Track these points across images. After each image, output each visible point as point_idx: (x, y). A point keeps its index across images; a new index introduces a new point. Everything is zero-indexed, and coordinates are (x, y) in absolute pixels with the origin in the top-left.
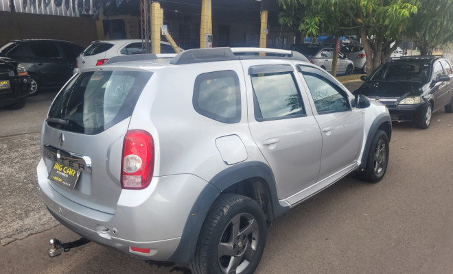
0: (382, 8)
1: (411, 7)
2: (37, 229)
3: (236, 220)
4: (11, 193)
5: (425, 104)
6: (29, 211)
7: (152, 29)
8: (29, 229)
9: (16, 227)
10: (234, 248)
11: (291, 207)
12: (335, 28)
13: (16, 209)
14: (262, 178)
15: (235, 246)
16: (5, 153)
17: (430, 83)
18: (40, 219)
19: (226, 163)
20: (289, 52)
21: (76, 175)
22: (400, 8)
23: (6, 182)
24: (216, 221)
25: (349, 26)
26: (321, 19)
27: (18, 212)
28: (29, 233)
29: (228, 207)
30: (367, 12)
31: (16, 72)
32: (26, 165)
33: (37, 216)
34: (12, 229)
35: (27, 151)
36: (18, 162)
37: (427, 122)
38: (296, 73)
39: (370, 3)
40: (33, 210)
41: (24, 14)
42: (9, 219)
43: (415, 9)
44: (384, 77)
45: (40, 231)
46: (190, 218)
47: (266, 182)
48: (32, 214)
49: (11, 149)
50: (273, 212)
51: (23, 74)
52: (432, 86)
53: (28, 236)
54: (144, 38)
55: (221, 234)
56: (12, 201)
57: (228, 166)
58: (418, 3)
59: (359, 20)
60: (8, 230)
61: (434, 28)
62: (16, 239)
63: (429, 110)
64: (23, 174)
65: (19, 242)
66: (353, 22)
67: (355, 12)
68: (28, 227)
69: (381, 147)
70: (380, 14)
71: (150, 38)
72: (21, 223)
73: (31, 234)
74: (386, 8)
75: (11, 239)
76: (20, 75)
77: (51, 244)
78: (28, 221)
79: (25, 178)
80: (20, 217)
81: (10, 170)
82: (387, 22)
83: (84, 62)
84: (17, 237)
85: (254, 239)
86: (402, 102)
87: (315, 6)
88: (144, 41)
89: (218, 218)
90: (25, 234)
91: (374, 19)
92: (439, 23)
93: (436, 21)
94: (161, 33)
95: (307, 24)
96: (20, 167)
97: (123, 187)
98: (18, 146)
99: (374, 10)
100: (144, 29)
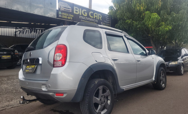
0: (157, 28)
1: (169, 27)
2: (15, 105)
3: (101, 88)
4: (6, 93)
5: (180, 64)
6: (13, 99)
8: (12, 105)
9: (6, 104)
10: (100, 101)
11: (125, 90)
13: (7, 99)
14: (111, 72)
15: (100, 100)
16: (5, 81)
17: (181, 56)
18: (17, 102)
19: (96, 61)
20: (121, 31)
21: (35, 67)
22: (165, 27)
23: (4, 90)
24: (92, 86)
26: (134, 35)
27: (8, 99)
28: (11, 107)
29: (97, 81)
30: (152, 30)
31: (14, 53)
32: (14, 85)
33: (16, 101)
34: (4, 105)
35: (15, 80)
36: (10, 84)
37: (182, 72)
38: (124, 37)
39: (152, 26)
40: (14, 99)
41: (20, 38)
42: (4, 102)
43: (171, 28)
45: (16, 106)
46: (81, 80)
47: (113, 74)
48: (14, 100)
49: (8, 80)
50: (117, 90)
52: (182, 58)
53: (11, 108)
55: (94, 92)
56: (6, 96)
57: (97, 63)
58: (172, 26)
59: (149, 35)
60: (3, 105)
61: (179, 36)
62: (6, 109)
63: (182, 67)
64: (12, 87)
65: (7, 110)
66: (147, 36)
67: (147, 32)
68: (11, 104)
69: (163, 75)
70: (157, 30)
72: (9, 103)
73: (12, 107)
74: (159, 28)
75: (4, 109)
76: (15, 54)
77: (21, 98)
78: (11, 103)
79: (13, 89)
80: (9, 101)
81: (7, 86)
82: (160, 33)
84: (6, 108)
85: (109, 100)
86: (170, 64)
87: (131, 30)
89: (93, 85)
90: (10, 107)
91: (155, 33)
92: (181, 34)
93: (180, 34)
96: (11, 86)
97: (54, 67)
98: (11, 79)
99: (154, 30)
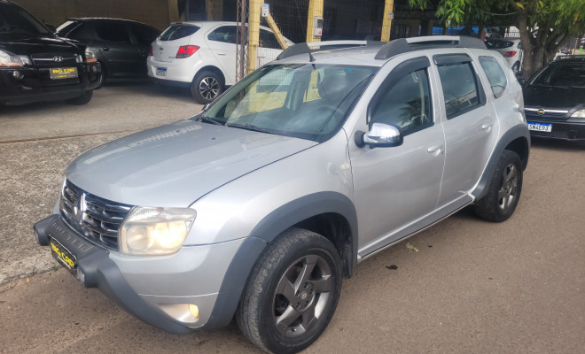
7: (251, 10)
12: (485, 14)
25: (503, 12)
26: (468, 1)
31: (84, 57)
44: (548, 81)
51: (91, 61)
54: (240, 21)
59: (519, 5)
66: (510, 6)
71: (247, 21)
76: (88, 61)
83: (161, 49)
86: (574, 115)
88: (240, 24)
94: (261, 14)
95: (448, 7)
100: (240, 9)
